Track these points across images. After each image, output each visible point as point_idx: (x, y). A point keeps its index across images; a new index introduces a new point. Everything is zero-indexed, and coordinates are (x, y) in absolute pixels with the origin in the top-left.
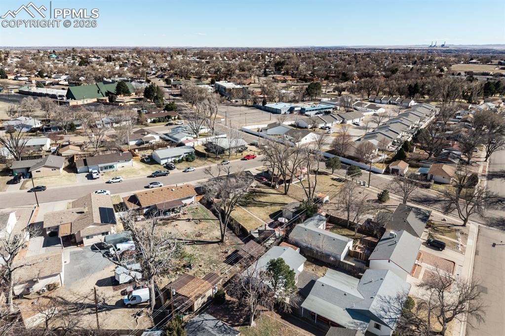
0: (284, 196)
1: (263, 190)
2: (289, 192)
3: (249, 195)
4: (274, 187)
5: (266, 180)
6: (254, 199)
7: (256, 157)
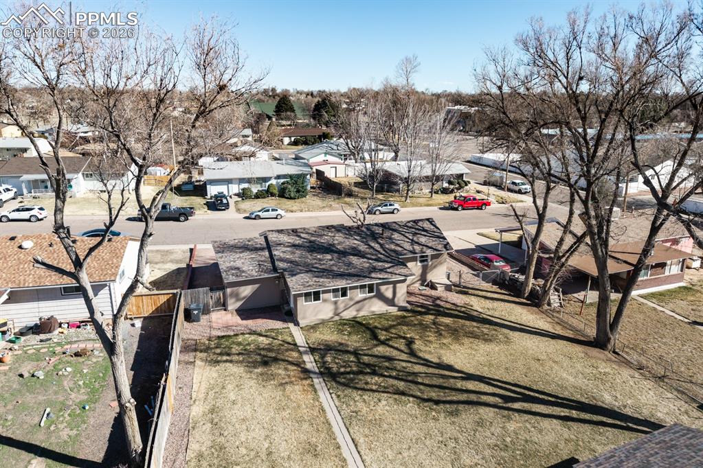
0: (595, 352)
1: (477, 305)
2: (620, 337)
3: (402, 321)
4: (536, 300)
5: (508, 269)
6: (418, 345)
7: (488, 204)
